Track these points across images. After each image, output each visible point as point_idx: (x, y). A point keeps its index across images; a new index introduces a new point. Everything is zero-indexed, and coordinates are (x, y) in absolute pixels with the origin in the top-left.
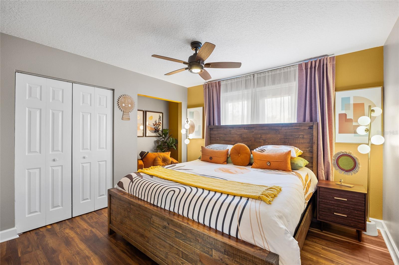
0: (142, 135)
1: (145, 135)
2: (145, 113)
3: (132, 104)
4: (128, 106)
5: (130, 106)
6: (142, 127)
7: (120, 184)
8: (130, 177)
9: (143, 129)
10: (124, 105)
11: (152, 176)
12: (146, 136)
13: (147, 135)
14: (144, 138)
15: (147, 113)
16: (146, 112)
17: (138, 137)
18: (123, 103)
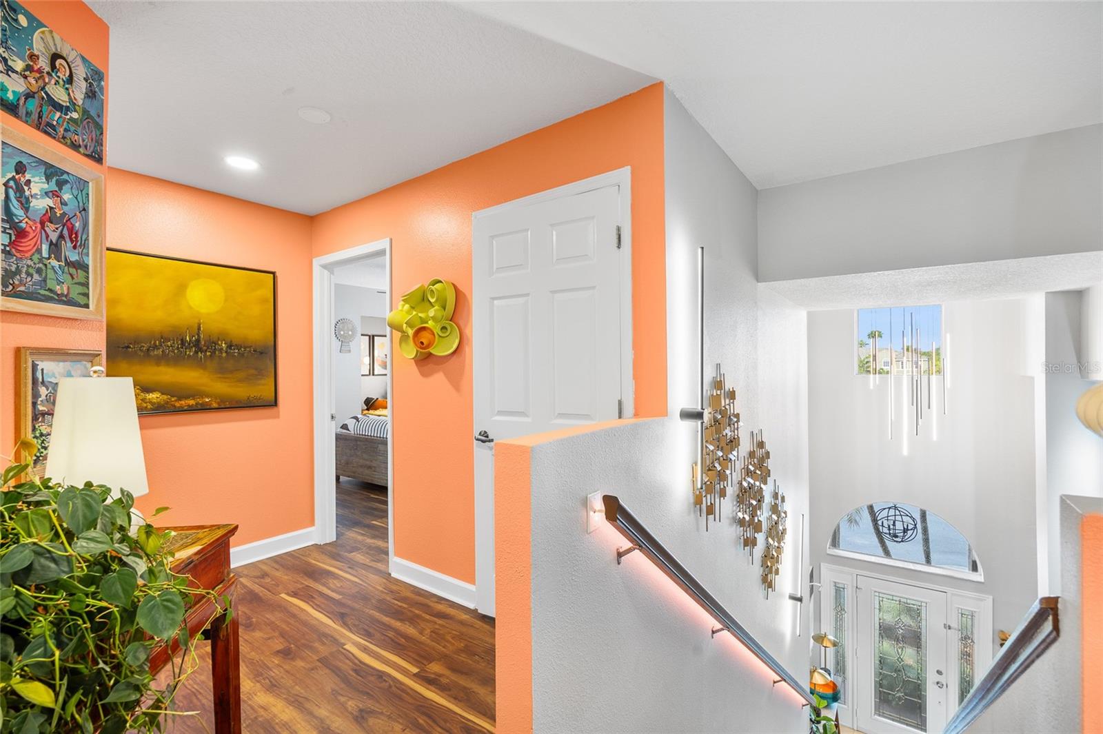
0: (368, 373)
1: (372, 372)
2: (372, 339)
3: (353, 330)
4: (348, 333)
5: (350, 333)
6: (367, 360)
7: (345, 427)
8: (356, 418)
9: (368, 363)
10: (342, 333)
11: (379, 416)
12: (373, 375)
13: (376, 373)
14: (371, 377)
15: (376, 338)
16: (373, 336)
17: (362, 375)
18: (342, 330)
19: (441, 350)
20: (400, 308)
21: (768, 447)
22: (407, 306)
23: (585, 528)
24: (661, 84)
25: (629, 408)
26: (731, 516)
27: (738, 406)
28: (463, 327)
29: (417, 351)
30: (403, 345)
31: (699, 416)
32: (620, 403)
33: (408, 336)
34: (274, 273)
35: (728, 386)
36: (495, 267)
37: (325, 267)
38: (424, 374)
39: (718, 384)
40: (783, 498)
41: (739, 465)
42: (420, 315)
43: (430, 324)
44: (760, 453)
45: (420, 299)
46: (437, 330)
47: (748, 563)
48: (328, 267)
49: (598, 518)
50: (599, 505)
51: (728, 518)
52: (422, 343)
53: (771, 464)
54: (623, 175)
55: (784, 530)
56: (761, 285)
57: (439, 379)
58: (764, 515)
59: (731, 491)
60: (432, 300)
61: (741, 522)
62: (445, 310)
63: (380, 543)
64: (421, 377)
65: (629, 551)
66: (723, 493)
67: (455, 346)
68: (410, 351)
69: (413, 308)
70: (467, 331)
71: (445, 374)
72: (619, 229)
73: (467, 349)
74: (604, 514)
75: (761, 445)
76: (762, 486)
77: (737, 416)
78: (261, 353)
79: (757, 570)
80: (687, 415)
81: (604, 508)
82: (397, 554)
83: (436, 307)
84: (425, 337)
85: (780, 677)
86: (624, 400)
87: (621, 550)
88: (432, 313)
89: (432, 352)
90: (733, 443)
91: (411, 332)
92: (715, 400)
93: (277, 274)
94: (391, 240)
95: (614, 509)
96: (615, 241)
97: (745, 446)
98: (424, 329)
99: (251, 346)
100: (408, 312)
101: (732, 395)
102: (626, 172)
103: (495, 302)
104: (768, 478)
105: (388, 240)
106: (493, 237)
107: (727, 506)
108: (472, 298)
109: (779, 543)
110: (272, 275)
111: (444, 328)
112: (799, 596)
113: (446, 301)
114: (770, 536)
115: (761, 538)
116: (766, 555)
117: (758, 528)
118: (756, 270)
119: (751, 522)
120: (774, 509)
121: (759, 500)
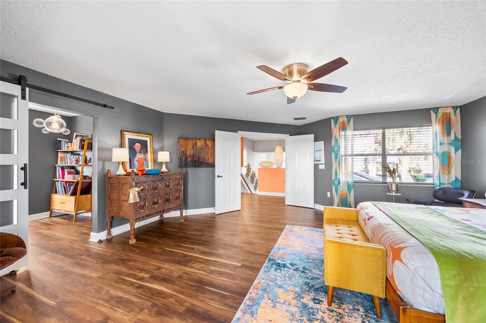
21: (255, 173)
27: (251, 167)
31: (246, 167)
35: (250, 164)
39: (248, 164)
44: (254, 173)
47: (252, 186)
53: (255, 175)
56: (254, 153)
61: (251, 180)
66: (249, 176)
75: (254, 172)
80: (245, 167)
90: (250, 171)
92: (248, 166)
97: (251, 172)
101: (250, 166)
104: (255, 177)
114: (256, 184)
115: (254, 183)
116: (255, 186)
117: (254, 182)
118: (254, 150)
119: (252, 181)
120: (256, 181)
121: (254, 179)
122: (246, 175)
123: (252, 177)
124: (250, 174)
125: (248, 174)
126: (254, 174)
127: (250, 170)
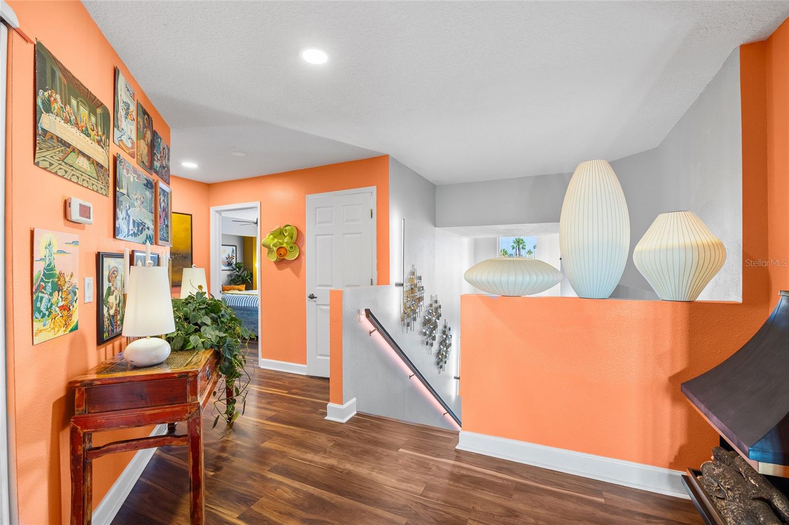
19: (289, 257)
20: (267, 237)
21: (440, 303)
22: (271, 236)
23: (359, 321)
24: (388, 155)
25: (375, 281)
26: (420, 330)
27: (423, 283)
28: (300, 247)
29: (277, 257)
30: (270, 255)
31: (402, 285)
32: (372, 280)
33: (273, 251)
34: (191, 215)
35: (418, 274)
36: (317, 221)
37: (217, 212)
38: (280, 269)
39: (413, 273)
40: (450, 329)
41: (424, 309)
42: (279, 241)
43: (285, 245)
44: (435, 305)
45: (280, 233)
46: (288, 248)
47: (429, 354)
48: (219, 212)
49: (363, 317)
50: (364, 313)
51: (417, 331)
52: (281, 254)
53: (441, 311)
54: (374, 189)
55: (450, 345)
56: (436, 228)
57: (288, 271)
58: (438, 334)
59: (420, 320)
60: (286, 234)
61: (425, 334)
62: (292, 239)
63: (253, 351)
64: (277, 270)
65: (374, 331)
66: (415, 319)
67: (297, 256)
68: (274, 258)
69: (275, 237)
70: (303, 249)
71: (291, 269)
72: (372, 210)
73: (303, 257)
74: (365, 316)
75: (436, 302)
76: (437, 320)
77: (423, 287)
78: (185, 257)
79: (434, 359)
80: (397, 284)
81: (365, 314)
82: (263, 357)
83: (287, 238)
84: (282, 252)
85: (446, 410)
86: (373, 279)
87: (371, 331)
88: (286, 240)
89: (286, 258)
90: (421, 299)
91: (275, 249)
92: (411, 280)
93: (193, 216)
94: (261, 203)
95: (368, 313)
96: (370, 215)
97: (426, 302)
98: (282, 247)
99: (180, 254)
100: (273, 239)
101: (420, 278)
102: (375, 187)
103: (318, 237)
104: (440, 318)
105: (259, 202)
106: (316, 208)
107: (417, 325)
108: (305, 233)
109: (447, 349)
110: (190, 216)
111: (291, 247)
112: (458, 377)
113: (293, 234)
114: (441, 344)
115: (436, 344)
116: (439, 353)
117: (434, 339)
118: (435, 222)
119: (430, 335)
120: (444, 333)
121: (435, 327)
122: (403, 320)
123: (429, 321)
124: (422, 311)
125: (408, 315)
126: (436, 309)
127: (418, 294)
